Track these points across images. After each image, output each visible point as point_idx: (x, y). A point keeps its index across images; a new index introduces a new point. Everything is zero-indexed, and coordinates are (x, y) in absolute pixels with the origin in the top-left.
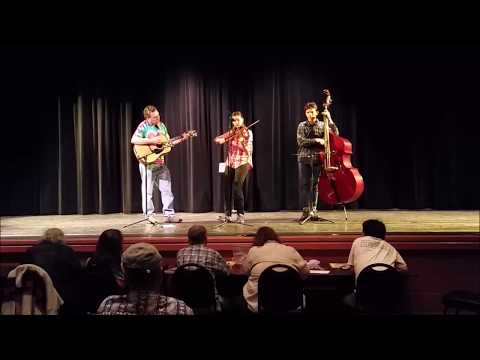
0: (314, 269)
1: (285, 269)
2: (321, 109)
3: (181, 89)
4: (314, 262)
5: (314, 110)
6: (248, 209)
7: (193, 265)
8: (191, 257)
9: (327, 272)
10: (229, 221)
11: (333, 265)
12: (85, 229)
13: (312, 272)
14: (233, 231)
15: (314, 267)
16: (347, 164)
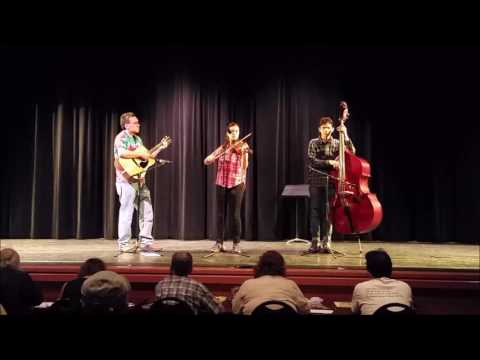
0: (316, 308)
1: (280, 307)
2: (336, 124)
3: (175, 97)
4: (316, 300)
5: (330, 125)
6: (243, 238)
7: (172, 299)
8: (178, 290)
9: (331, 312)
10: (222, 251)
11: (338, 304)
12: (60, 256)
13: (313, 311)
14: (225, 262)
15: (315, 305)
16: (364, 188)
